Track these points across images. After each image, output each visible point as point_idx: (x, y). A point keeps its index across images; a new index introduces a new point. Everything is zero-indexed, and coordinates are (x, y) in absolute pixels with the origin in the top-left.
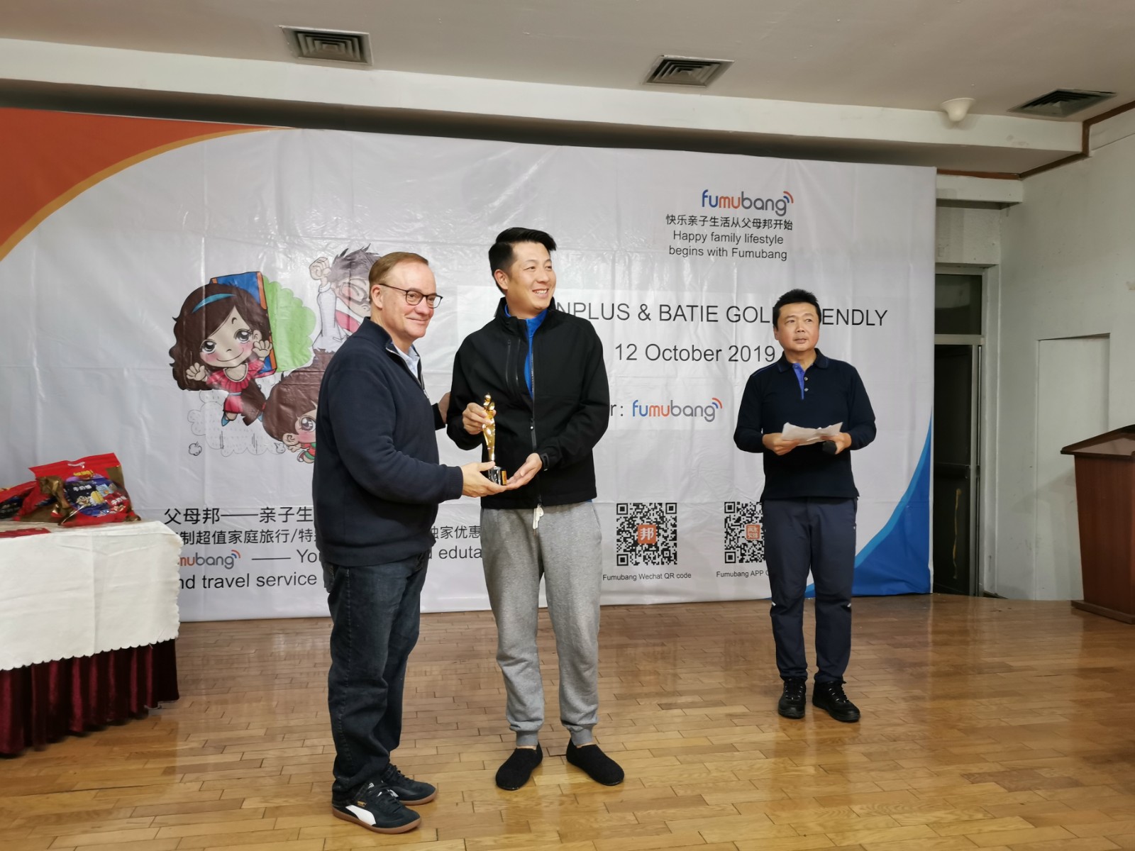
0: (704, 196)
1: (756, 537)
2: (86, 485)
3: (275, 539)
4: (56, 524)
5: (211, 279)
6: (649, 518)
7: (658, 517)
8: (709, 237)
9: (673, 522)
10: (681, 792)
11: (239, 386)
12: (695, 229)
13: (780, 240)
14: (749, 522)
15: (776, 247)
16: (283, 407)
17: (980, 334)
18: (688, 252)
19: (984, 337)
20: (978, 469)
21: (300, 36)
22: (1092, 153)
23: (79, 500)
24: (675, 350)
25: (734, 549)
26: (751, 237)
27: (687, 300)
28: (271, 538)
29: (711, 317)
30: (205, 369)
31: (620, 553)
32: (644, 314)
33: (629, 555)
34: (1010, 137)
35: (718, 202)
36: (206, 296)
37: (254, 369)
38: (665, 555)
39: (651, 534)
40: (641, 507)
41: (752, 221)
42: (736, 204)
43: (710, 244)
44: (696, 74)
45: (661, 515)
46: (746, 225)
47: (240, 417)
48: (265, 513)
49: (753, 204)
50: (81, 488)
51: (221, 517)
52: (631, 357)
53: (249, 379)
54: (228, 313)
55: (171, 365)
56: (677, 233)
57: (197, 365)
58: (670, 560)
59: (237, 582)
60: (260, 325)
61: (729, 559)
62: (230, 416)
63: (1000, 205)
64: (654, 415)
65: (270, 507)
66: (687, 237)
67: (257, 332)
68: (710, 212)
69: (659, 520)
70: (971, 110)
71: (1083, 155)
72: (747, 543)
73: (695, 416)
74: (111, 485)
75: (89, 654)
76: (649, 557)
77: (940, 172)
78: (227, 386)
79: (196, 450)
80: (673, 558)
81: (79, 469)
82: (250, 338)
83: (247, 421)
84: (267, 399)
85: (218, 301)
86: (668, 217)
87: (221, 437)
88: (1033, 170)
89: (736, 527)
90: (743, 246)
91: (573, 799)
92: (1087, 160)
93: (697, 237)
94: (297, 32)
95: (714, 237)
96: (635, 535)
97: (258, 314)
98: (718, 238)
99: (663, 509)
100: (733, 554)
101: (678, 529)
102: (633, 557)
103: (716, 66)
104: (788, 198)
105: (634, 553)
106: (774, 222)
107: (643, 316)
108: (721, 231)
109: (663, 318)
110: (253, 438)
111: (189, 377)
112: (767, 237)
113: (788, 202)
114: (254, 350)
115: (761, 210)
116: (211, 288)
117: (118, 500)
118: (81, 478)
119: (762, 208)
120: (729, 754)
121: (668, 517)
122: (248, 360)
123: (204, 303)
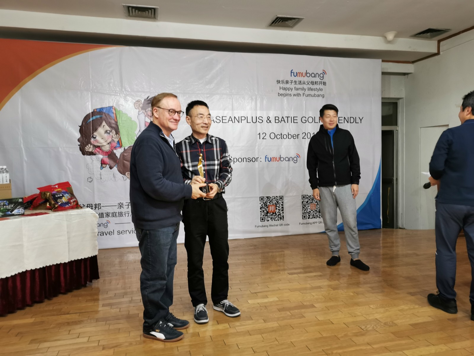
0: (291, 72)
1: (314, 208)
2: (60, 194)
3: (124, 215)
4: (50, 211)
5: (94, 110)
6: (272, 202)
7: (276, 202)
8: (294, 89)
9: (282, 203)
10: (305, 304)
11: (107, 153)
12: (288, 86)
13: (321, 90)
14: (311, 203)
15: (320, 93)
16: (125, 162)
17: (397, 125)
18: (286, 95)
19: (398, 127)
20: (397, 179)
21: (130, 8)
22: (441, 53)
23: (58, 201)
24: (281, 134)
25: (306, 213)
26: (310, 89)
27: (285, 115)
28: (122, 215)
29: (295, 121)
30: (93, 146)
31: (261, 216)
32: (269, 120)
33: (265, 217)
34: (410, 47)
35: (297, 75)
36: (92, 117)
37: (113, 146)
38: (279, 217)
39: (273, 209)
40: (269, 198)
41: (310, 82)
42: (304, 75)
43: (294, 92)
44: (289, 23)
45: (277, 201)
46: (308, 84)
47: (108, 166)
48: (119, 205)
49: (311, 75)
50: (59, 196)
51: (102, 207)
52: (264, 138)
53: (111, 150)
54: (101, 123)
55: (79, 145)
56: (281, 87)
57: (89, 145)
58: (281, 219)
59: (109, 233)
60: (114, 128)
61: (304, 217)
62: (104, 166)
63: (404, 74)
64: (274, 161)
65: (121, 202)
66: (285, 89)
67: (114, 131)
68: (294, 79)
69: (276, 203)
70: (396, 36)
71: (438, 54)
72: (311, 211)
73: (290, 161)
74: (69, 194)
75: (67, 261)
76: (273, 218)
77: (383, 61)
78: (102, 153)
79: (90, 180)
80: (282, 218)
81: (56, 188)
82: (111, 133)
83: (111, 168)
84: (118, 158)
85: (97, 119)
86: (277, 81)
87: (100, 175)
88: (418, 60)
89: (306, 205)
90: (307, 92)
91: (265, 307)
92: (439, 56)
93: (289, 89)
94: (129, 7)
95: (296, 89)
96: (267, 209)
97: (114, 124)
98: (297, 89)
99: (278, 198)
100: (306, 216)
101: (284, 206)
102: (267, 218)
103: (297, 20)
104: (324, 73)
105: (267, 216)
106: (319, 82)
107: (268, 121)
108: (298, 86)
109: (276, 122)
110: (114, 174)
111: (86, 150)
112: (316, 89)
113: (324, 74)
114: (112, 138)
115: (314, 78)
116: (93, 113)
117: (73, 200)
118: (58, 192)
119: (314, 77)
120: (319, 290)
121: (280, 201)
122: (110, 143)
123: (91, 119)
